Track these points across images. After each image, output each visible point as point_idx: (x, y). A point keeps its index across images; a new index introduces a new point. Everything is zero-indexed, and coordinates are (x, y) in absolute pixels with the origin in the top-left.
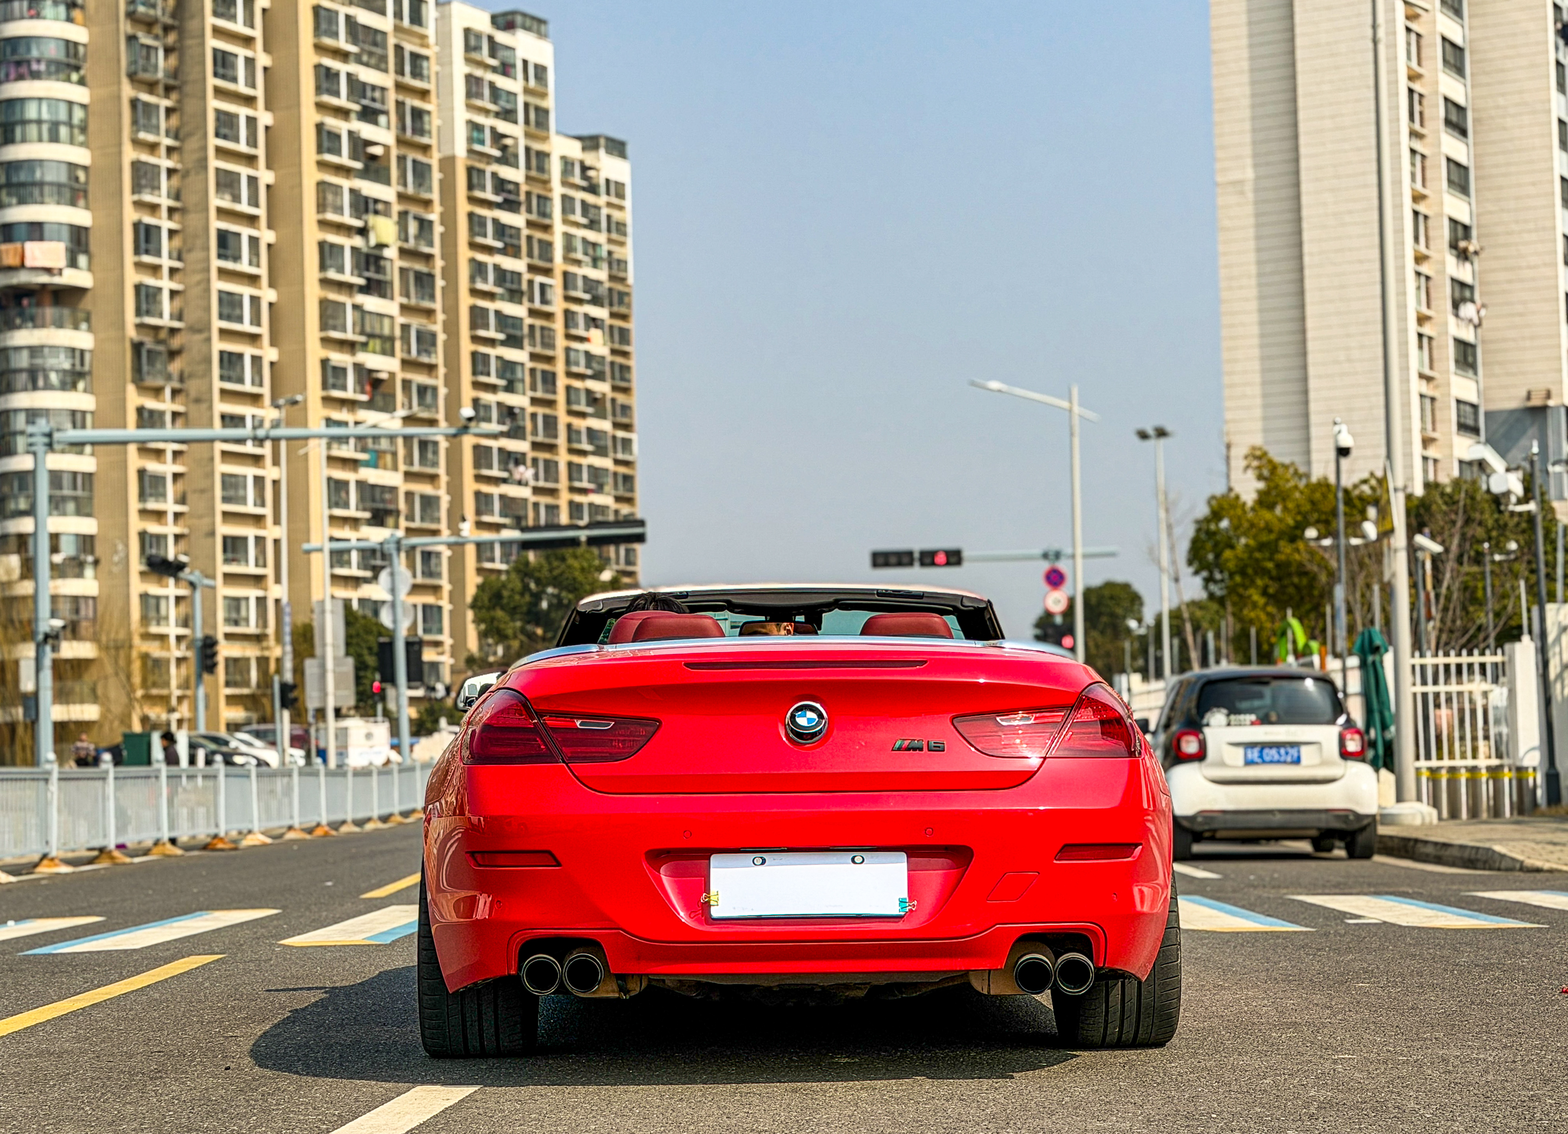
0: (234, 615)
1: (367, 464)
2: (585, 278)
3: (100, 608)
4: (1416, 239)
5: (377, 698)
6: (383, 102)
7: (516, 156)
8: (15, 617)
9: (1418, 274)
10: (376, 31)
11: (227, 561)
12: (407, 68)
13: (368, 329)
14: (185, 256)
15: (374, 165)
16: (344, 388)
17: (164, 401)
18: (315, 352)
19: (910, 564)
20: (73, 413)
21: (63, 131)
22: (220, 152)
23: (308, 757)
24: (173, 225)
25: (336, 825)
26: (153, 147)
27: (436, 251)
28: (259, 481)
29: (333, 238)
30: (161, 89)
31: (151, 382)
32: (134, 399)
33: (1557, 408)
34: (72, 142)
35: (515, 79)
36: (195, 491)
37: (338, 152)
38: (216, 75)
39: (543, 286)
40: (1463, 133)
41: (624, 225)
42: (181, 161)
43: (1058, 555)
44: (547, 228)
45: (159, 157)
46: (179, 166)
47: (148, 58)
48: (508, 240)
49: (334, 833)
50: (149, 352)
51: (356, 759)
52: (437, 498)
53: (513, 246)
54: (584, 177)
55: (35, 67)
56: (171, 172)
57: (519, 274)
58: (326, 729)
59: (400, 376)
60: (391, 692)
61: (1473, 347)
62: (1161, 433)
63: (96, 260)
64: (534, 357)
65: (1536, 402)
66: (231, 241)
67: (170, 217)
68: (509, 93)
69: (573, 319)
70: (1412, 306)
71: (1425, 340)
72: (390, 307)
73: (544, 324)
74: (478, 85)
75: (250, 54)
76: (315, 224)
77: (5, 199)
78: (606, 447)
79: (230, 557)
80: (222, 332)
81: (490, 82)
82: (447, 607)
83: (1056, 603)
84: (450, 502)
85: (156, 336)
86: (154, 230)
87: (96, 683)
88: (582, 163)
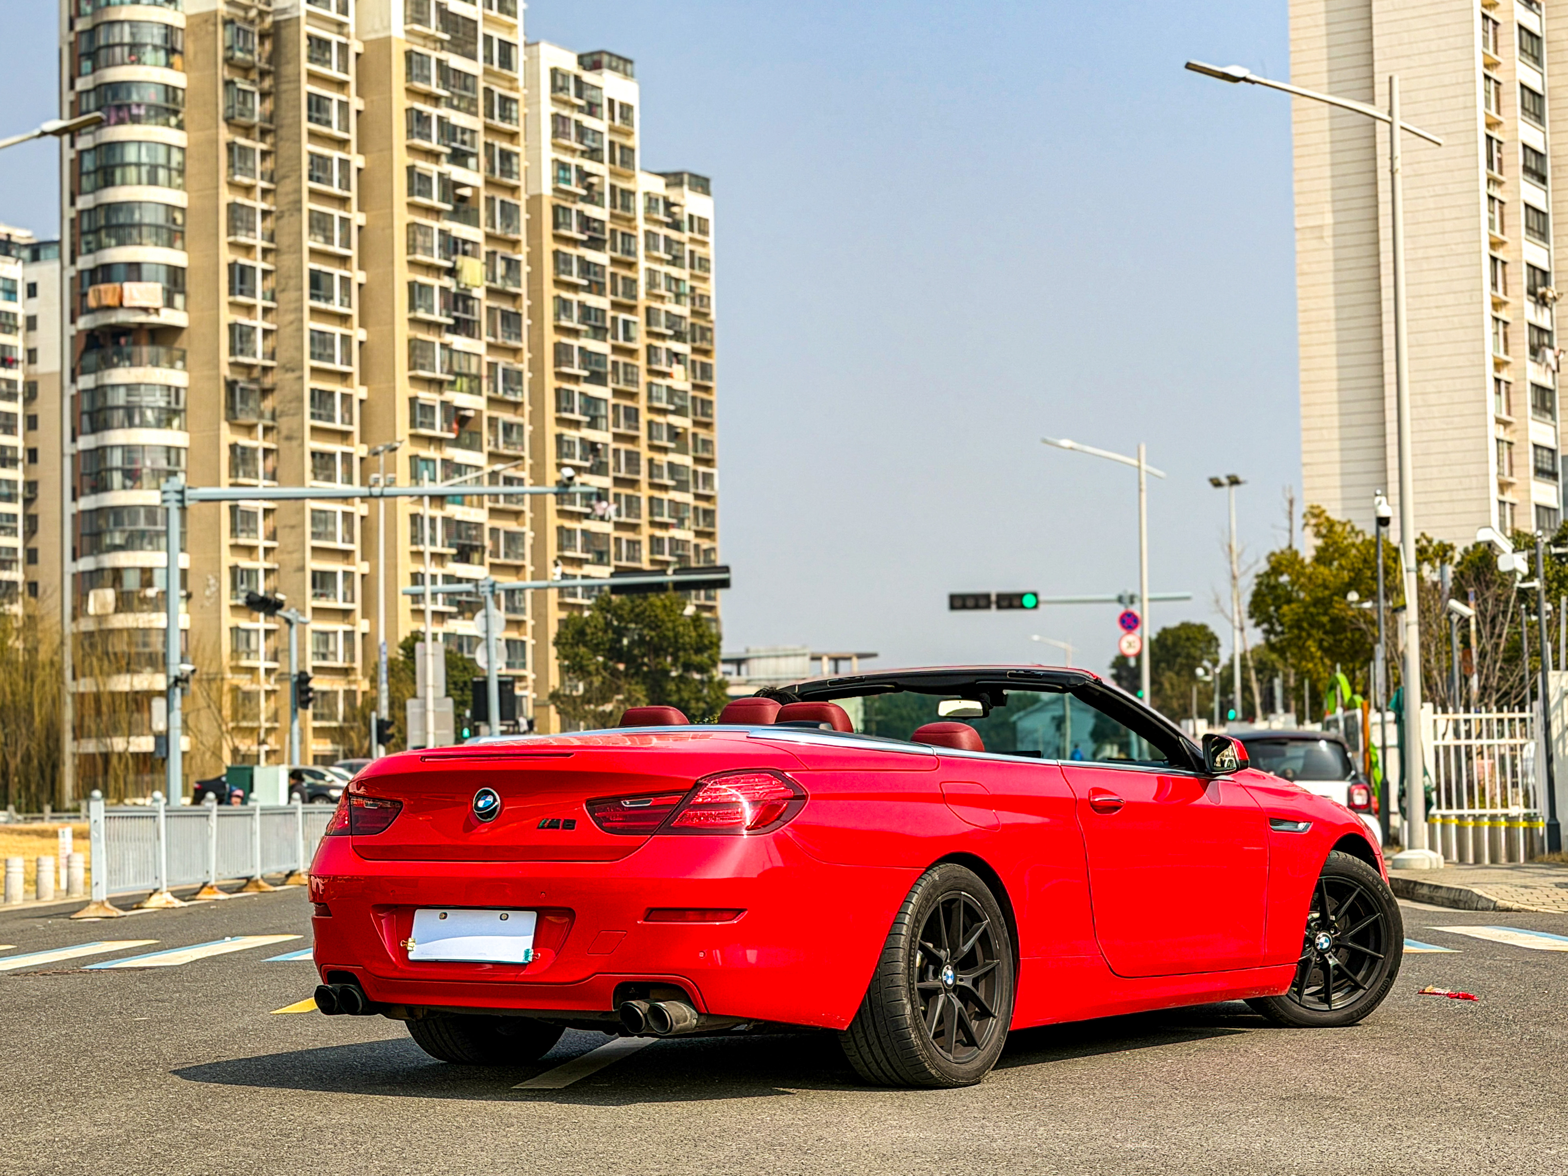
0: (322, 649)
1: (453, 501)
2: (667, 313)
3: (192, 641)
4: (1494, 285)
6: (473, 145)
7: (602, 194)
8: (110, 649)
9: (1497, 320)
10: (467, 75)
11: (315, 596)
12: (497, 111)
13: (456, 368)
14: (277, 296)
15: (463, 206)
16: (432, 426)
17: (257, 439)
18: (404, 390)
19: (988, 606)
20: (168, 449)
21: (162, 174)
22: (314, 194)
24: (268, 267)
26: (248, 190)
27: (523, 290)
28: (348, 517)
29: (422, 279)
30: (257, 134)
31: (244, 419)
32: (227, 436)
34: (170, 185)
35: (601, 118)
36: (285, 527)
37: (429, 195)
38: (310, 119)
39: (626, 323)
40: (1543, 179)
41: (708, 261)
42: (275, 204)
43: (1132, 599)
44: (631, 265)
45: (254, 199)
46: (273, 208)
47: (244, 102)
48: (592, 277)
50: (242, 389)
52: (523, 534)
53: (597, 283)
54: (669, 214)
55: (135, 111)
56: (265, 214)
57: (603, 311)
59: (486, 414)
61: (1551, 391)
62: (1234, 481)
63: (191, 300)
64: (616, 393)
66: (324, 281)
67: (264, 258)
68: (595, 132)
69: (656, 354)
70: (1491, 349)
71: (1503, 385)
72: (477, 346)
73: (628, 360)
74: (564, 125)
75: (344, 98)
76: (405, 265)
77: (105, 240)
78: (687, 482)
79: (318, 591)
80: (314, 370)
81: (576, 122)
82: (530, 642)
83: (1130, 645)
84: (534, 539)
85: (249, 374)
86: (248, 271)
87: (188, 716)
88: (666, 199)
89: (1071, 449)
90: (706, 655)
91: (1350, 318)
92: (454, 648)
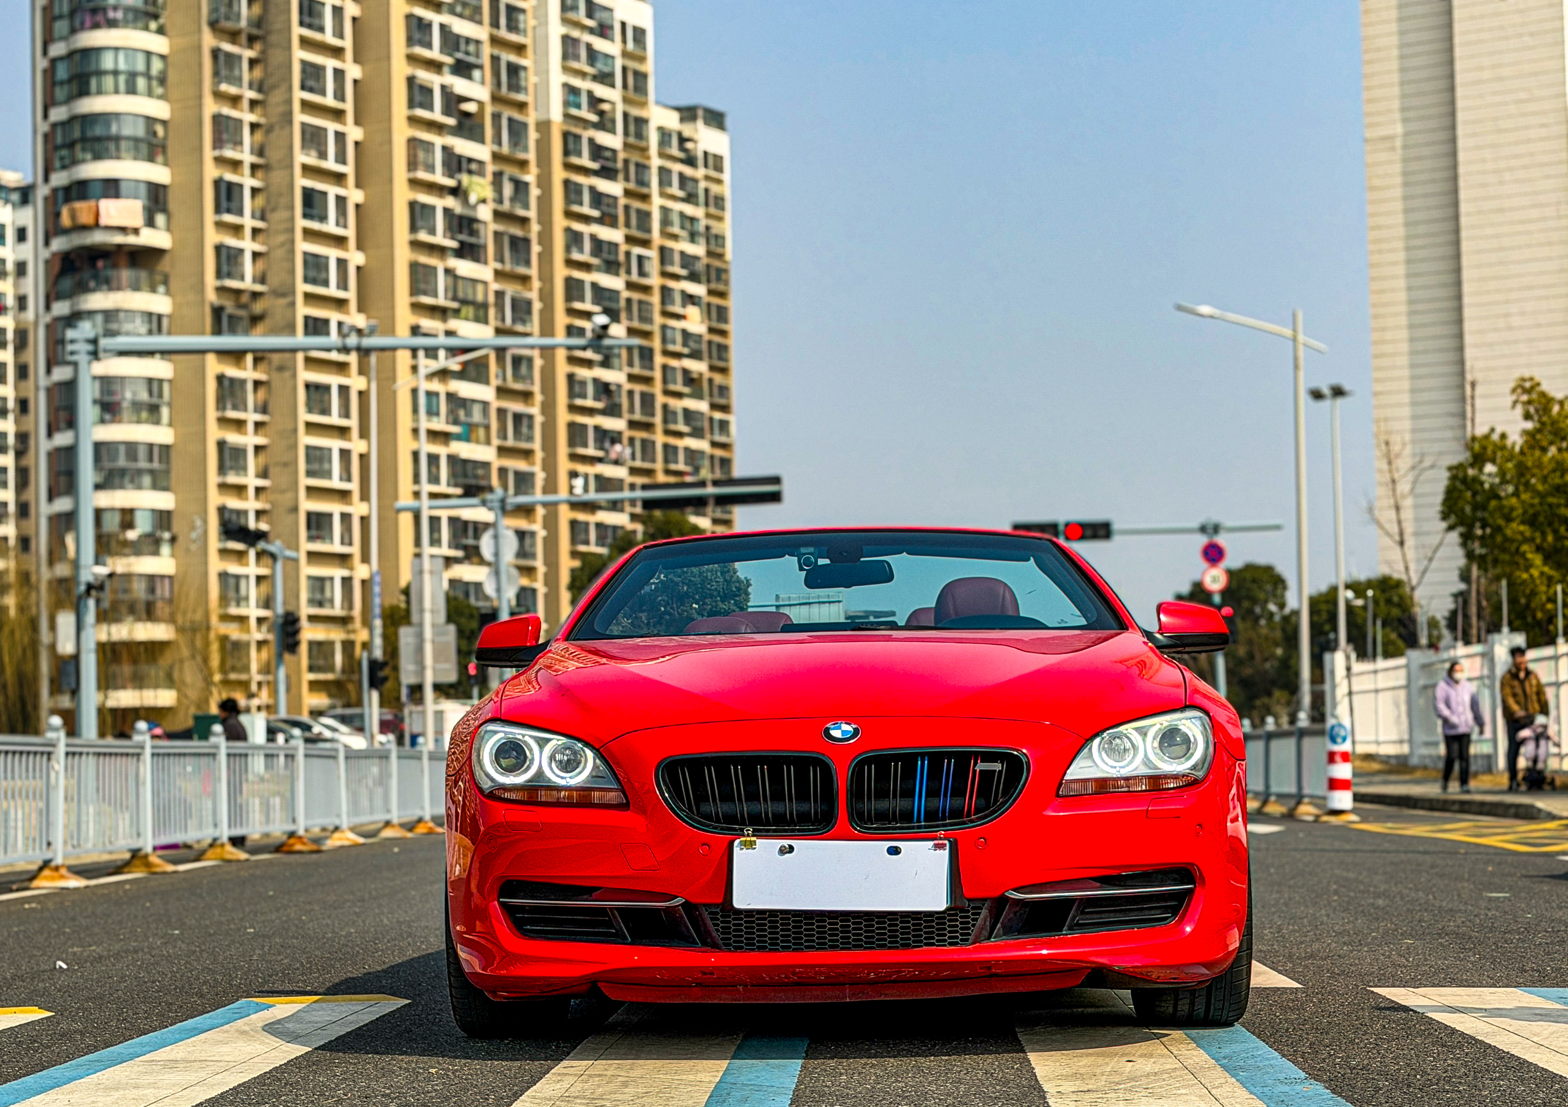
0: (318, 596)
1: (459, 437)
2: (682, 253)
3: (176, 587)
5: (472, 681)
6: (478, 55)
7: (613, 121)
11: (311, 538)
12: (503, 21)
13: (461, 294)
14: (268, 215)
15: (467, 122)
16: (435, 357)
17: (245, 369)
18: (404, 318)
20: (150, 381)
21: (141, 83)
22: (307, 106)
23: (400, 743)
24: (256, 183)
26: (235, 101)
27: (532, 214)
28: (345, 454)
29: (424, 198)
30: (243, 39)
32: (214, 367)
34: (150, 94)
35: (612, 40)
36: (276, 464)
37: (430, 107)
38: (302, 24)
39: (640, 258)
41: (723, 199)
42: (265, 115)
43: (1216, 529)
44: (645, 198)
45: (242, 110)
46: (262, 121)
47: (230, 5)
48: (605, 209)
50: (231, 317)
52: (533, 475)
53: (611, 215)
54: (682, 149)
55: (111, 14)
56: (254, 127)
57: (616, 245)
58: (423, 710)
59: (493, 343)
62: (1338, 392)
63: (175, 221)
64: (630, 331)
66: (317, 199)
67: (253, 175)
68: (607, 56)
69: (670, 295)
72: (484, 272)
73: (642, 297)
74: (574, 47)
75: (338, 3)
76: (405, 183)
77: (80, 155)
78: (703, 428)
79: (313, 534)
80: (307, 296)
81: (587, 44)
82: (541, 590)
83: (1214, 580)
84: (545, 478)
85: (237, 300)
86: (235, 188)
87: (171, 667)
88: (680, 134)
89: (1212, 317)
90: (732, 602)
91: (1424, 235)
92: (460, 595)
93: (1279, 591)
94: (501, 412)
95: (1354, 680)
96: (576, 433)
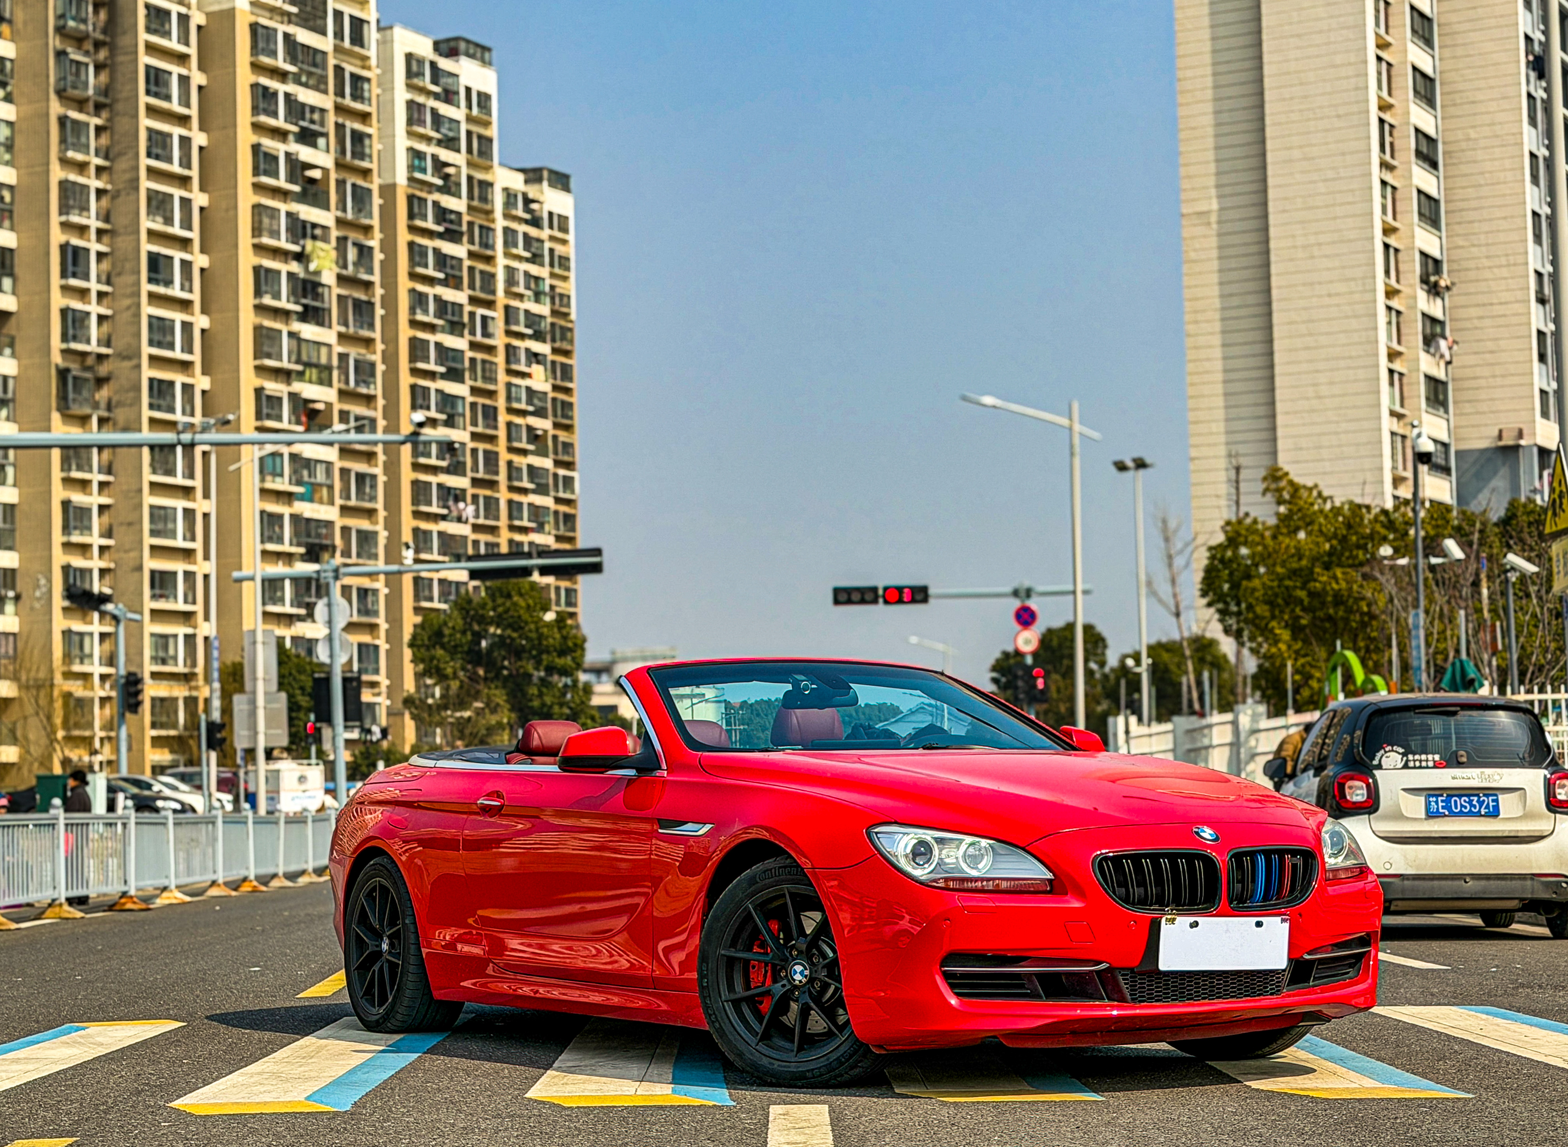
0: (161, 654)
1: (302, 498)
2: (527, 312)
3: (20, 645)
4: (1387, 272)
5: (310, 740)
6: (322, 124)
7: (458, 185)
9: (1389, 308)
10: (316, 51)
11: (154, 597)
12: (348, 90)
13: (304, 358)
14: (114, 280)
15: (312, 189)
16: (279, 418)
17: (91, 432)
18: (248, 380)
19: (875, 601)
22: (153, 172)
23: (236, 801)
24: (103, 248)
25: (265, 880)
26: (82, 167)
27: (376, 278)
28: (189, 514)
29: (269, 263)
30: (91, 106)
31: (77, 410)
32: (59, 430)
33: (1530, 447)
35: (458, 106)
36: (121, 524)
37: (276, 175)
38: (148, 92)
39: (484, 318)
40: (1434, 165)
41: (568, 259)
42: (111, 182)
43: (1029, 593)
44: (489, 260)
45: (89, 177)
46: (109, 187)
47: (78, 74)
48: (449, 271)
49: (264, 888)
50: (75, 378)
51: (288, 804)
52: (376, 533)
53: (454, 276)
54: (527, 210)
56: (100, 192)
57: (461, 306)
58: (256, 771)
59: (337, 407)
60: (326, 733)
61: (1444, 384)
62: (1141, 464)
63: (20, 288)
64: (474, 391)
65: (1508, 441)
66: (162, 263)
67: (99, 240)
68: (451, 120)
69: (515, 355)
70: (1383, 340)
71: (1396, 376)
72: (328, 335)
73: (486, 357)
74: (419, 111)
75: (184, 72)
76: (250, 248)
78: (547, 485)
79: (158, 592)
80: (152, 358)
81: (432, 109)
82: (384, 646)
83: (1027, 642)
84: (388, 538)
85: (83, 362)
86: (82, 253)
87: (14, 724)
88: (525, 195)
89: (994, 407)
90: (569, 658)
91: (1238, 307)
93: (1099, 651)
94: (344, 472)
95: (1132, 742)
96: (420, 491)
